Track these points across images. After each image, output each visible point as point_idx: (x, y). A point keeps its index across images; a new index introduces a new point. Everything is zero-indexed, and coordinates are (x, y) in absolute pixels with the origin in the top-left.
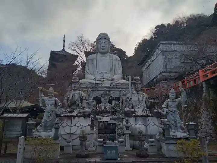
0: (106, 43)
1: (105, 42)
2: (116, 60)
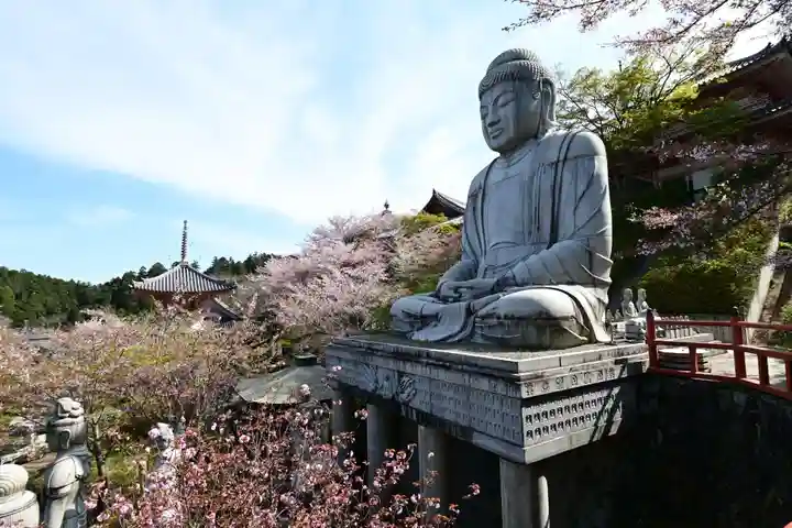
1: (498, 97)
2: (562, 158)
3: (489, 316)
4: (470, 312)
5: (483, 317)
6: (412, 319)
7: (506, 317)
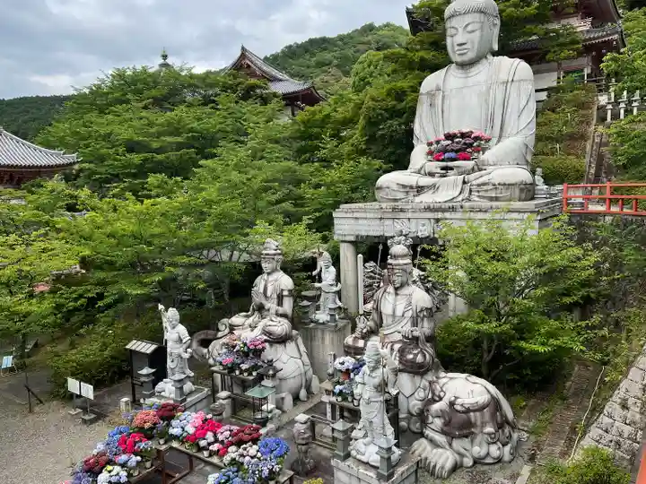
0: (469, 28)
2: (510, 80)
3: (484, 184)
4: (464, 182)
5: (479, 185)
6: (408, 189)
7: (499, 184)
